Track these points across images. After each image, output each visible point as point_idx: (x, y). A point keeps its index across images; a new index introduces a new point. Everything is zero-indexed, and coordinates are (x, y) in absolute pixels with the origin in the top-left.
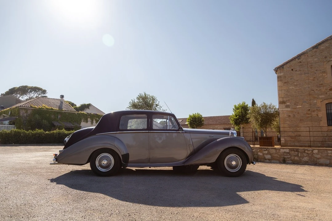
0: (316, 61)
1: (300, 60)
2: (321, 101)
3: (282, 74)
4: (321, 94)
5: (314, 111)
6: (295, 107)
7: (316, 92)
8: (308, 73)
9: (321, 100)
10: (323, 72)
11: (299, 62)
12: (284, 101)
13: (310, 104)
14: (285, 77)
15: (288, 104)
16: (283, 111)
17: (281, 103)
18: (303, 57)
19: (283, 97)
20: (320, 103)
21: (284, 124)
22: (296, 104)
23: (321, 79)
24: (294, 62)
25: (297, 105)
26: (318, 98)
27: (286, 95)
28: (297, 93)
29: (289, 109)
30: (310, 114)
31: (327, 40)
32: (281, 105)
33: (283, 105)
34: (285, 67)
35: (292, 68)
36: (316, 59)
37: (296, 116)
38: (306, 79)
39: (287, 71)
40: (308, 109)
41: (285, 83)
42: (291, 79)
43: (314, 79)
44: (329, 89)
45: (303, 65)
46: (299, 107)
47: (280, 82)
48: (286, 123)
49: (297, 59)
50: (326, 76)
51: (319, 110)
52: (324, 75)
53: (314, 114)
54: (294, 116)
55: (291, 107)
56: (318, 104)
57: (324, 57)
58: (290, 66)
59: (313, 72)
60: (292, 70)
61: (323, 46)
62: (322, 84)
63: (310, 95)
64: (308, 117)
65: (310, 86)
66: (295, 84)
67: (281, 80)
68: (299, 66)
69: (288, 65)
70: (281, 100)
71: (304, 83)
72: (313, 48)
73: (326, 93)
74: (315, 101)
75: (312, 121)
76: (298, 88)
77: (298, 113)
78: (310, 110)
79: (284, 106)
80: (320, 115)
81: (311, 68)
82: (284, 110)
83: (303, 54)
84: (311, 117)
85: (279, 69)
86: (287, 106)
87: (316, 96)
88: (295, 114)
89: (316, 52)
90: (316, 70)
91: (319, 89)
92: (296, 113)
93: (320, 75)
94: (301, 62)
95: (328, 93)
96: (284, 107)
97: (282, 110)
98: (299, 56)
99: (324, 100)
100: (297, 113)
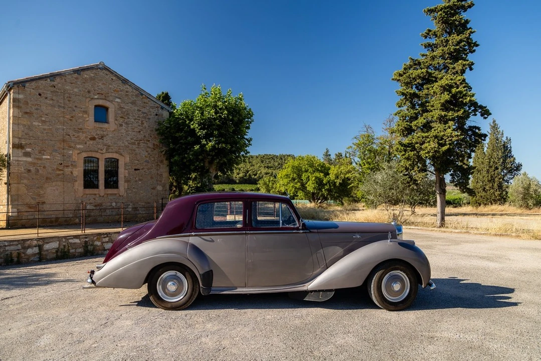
0: (76, 92)
1: (53, 83)
2: (78, 154)
3: (21, 96)
4: (79, 144)
5: (67, 166)
6: (39, 157)
7: (73, 138)
8: (64, 108)
9: (79, 152)
10: (84, 111)
11: (52, 86)
12: (21, 144)
13: (63, 156)
14: (26, 103)
15: (29, 150)
16: (18, 161)
17: (16, 146)
18: (58, 79)
19: (20, 136)
20: (76, 155)
21: (18, 184)
22: (42, 152)
23: (81, 120)
24: (42, 82)
25: (44, 155)
26: (74, 148)
27: (26, 134)
28: (45, 134)
29: (29, 159)
30: (62, 170)
31: (93, 67)
32: (16, 150)
33: (20, 150)
34: (27, 85)
35: (40, 91)
36: (76, 90)
37: (40, 172)
38: (60, 116)
39: (30, 94)
40: (60, 162)
41: (26, 113)
42: (37, 109)
43: (72, 119)
44: (89, 137)
45: (57, 92)
46: (46, 157)
47: (16, 110)
48: (22, 181)
49: (49, 80)
50: (87, 119)
51: (74, 165)
52: (84, 116)
53: (67, 171)
54: (38, 171)
55: (32, 156)
56: (74, 157)
57: (86, 91)
58: (37, 87)
59: (70, 107)
60: (40, 95)
61: (87, 75)
62: (81, 129)
63: (64, 141)
64: (59, 175)
65: (65, 128)
66: (43, 119)
67: (18, 107)
68: (51, 92)
69: (33, 84)
70: (17, 141)
71: (57, 121)
72: (73, 71)
73: (86, 143)
74: (71, 152)
75: (64, 181)
76: (46, 127)
77: (44, 167)
78: (62, 164)
79: (20, 152)
80: (75, 173)
81: (69, 101)
82: (20, 159)
83: (59, 75)
84: (63, 174)
85: (16, 86)
86: (27, 154)
87: (73, 145)
88: (39, 168)
89: (77, 78)
90: (76, 107)
91: (77, 135)
92: (40, 166)
93: (79, 115)
94: (55, 87)
95: (88, 143)
96: (21, 154)
97: (16, 158)
98: (53, 76)
99: (82, 152)
100: (42, 168)
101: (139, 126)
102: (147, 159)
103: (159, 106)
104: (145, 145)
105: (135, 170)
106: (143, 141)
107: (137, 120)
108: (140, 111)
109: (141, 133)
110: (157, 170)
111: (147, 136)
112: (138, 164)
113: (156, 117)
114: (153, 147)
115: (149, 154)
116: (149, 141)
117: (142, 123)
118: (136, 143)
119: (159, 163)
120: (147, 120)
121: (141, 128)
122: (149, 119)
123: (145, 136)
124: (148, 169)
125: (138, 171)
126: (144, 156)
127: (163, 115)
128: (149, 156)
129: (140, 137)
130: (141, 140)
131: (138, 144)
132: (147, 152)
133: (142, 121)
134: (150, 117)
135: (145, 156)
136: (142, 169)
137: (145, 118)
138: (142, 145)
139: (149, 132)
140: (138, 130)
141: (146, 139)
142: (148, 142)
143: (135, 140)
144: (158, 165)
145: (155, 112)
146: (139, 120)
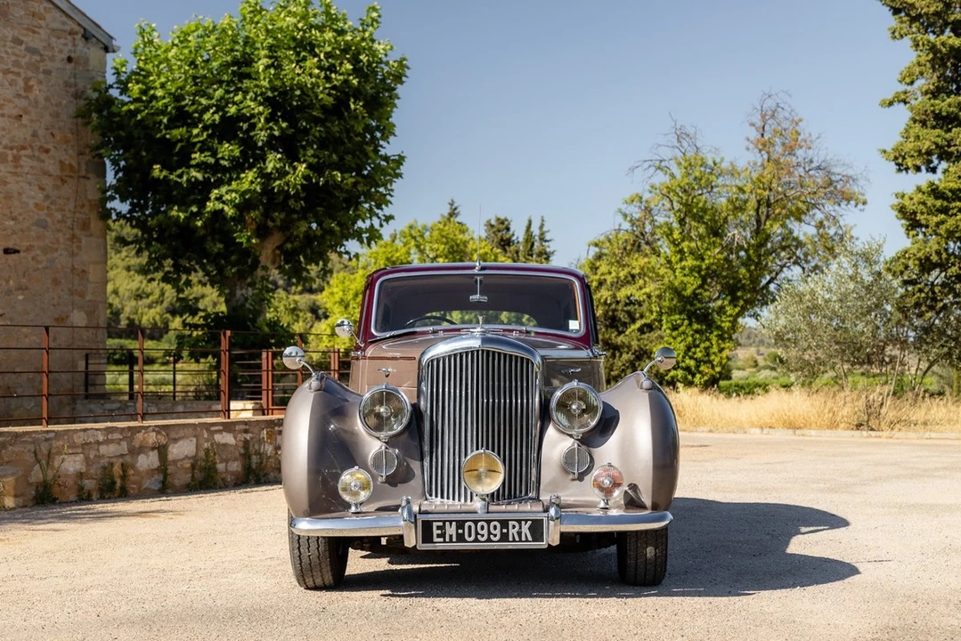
101: (19, 96)
102: (43, 215)
103: (77, 28)
104: (35, 163)
105: (7, 251)
106: (29, 152)
107: (11, 76)
108: (21, 43)
109: (25, 120)
110: (73, 255)
111: (41, 132)
112: (14, 233)
113: (69, 66)
114: (59, 173)
115: (47, 197)
116: (47, 151)
117: (28, 88)
118: (10, 158)
119: (77, 232)
120: (41, 76)
121: (24, 103)
122: (47, 72)
123: (35, 135)
124: (45, 250)
125: (15, 256)
126: (31, 203)
127: (88, 59)
128: (47, 203)
129: (22, 134)
130: (23, 148)
131: (16, 159)
132: (42, 189)
133: (27, 80)
134: (49, 65)
135: (37, 205)
136: (28, 249)
137: (34, 67)
138: (26, 163)
139: (47, 119)
140: (15, 112)
141: (38, 144)
142: (44, 156)
143: (5, 147)
144: (74, 236)
145: (66, 50)
146: (18, 74)
